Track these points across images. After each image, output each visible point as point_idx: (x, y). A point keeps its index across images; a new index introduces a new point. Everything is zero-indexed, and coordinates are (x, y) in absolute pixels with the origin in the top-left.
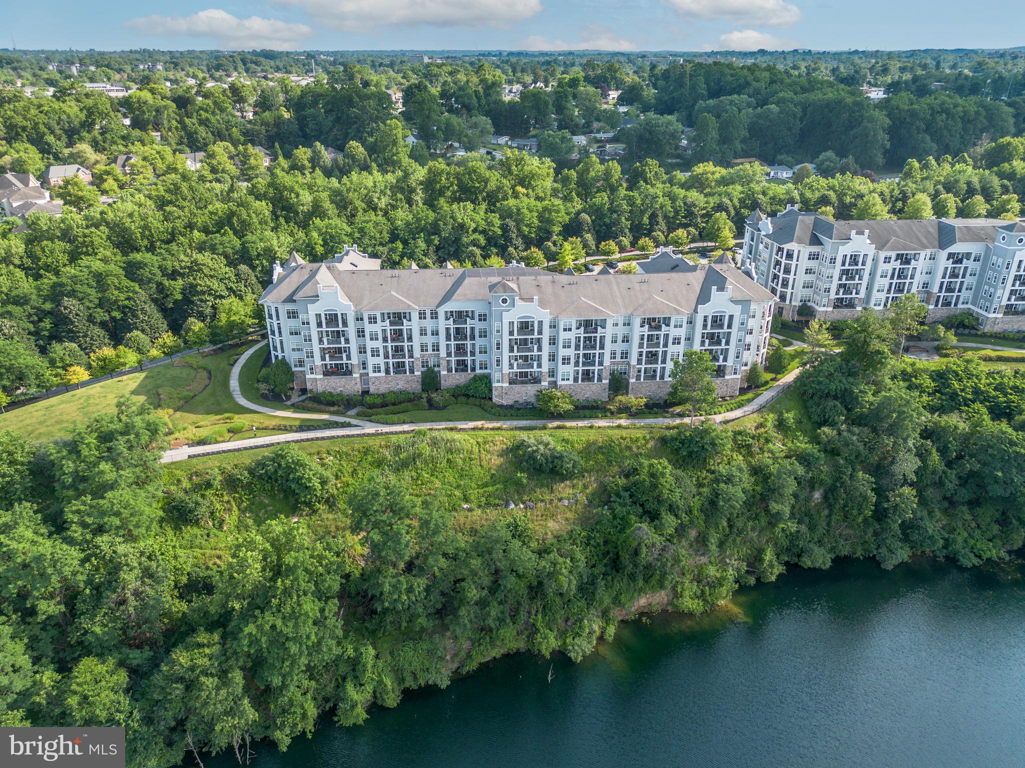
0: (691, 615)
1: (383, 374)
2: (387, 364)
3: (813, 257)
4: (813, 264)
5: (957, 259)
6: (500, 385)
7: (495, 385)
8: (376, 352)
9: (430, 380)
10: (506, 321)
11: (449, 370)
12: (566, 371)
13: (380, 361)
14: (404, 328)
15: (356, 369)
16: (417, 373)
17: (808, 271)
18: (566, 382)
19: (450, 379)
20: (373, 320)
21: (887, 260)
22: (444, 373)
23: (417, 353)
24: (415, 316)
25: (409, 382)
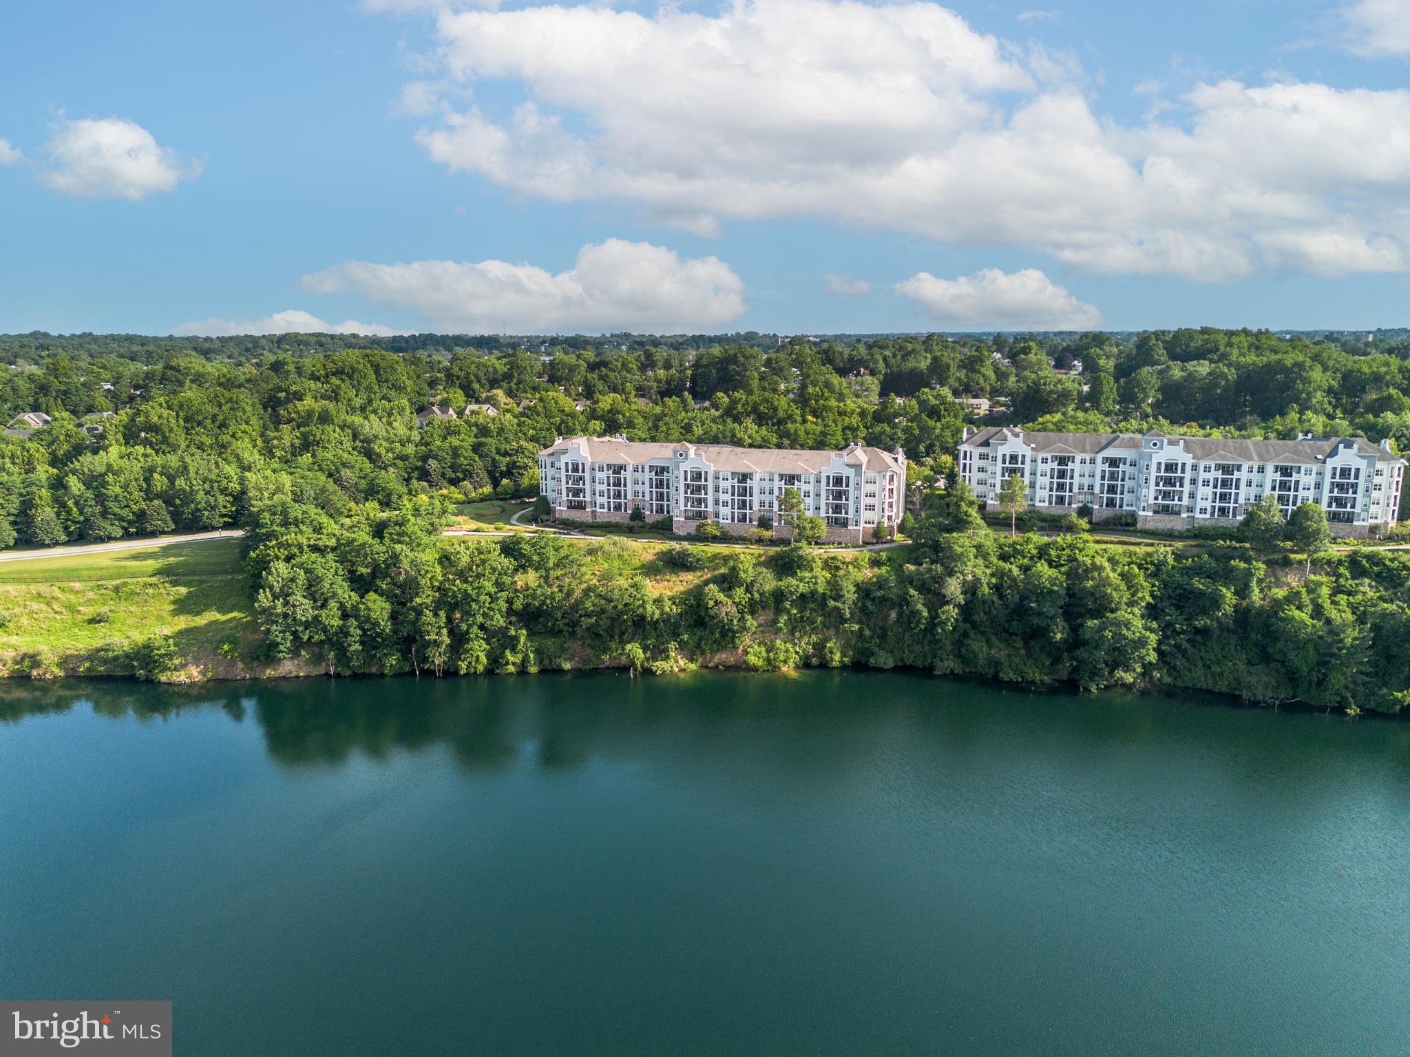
0: (755, 669)
1: (606, 510)
2: (609, 502)
3: (983, 457)
4: (983, 463)
5: (1113, 462)
6: (678, 519)
7: (675, 519)
8: (602, 494)
9: (637, 515)
10: (682, 470)
11: (652, 512)
12: (725, 511)
13: (604, 500)
14: (622, 476)
15: (588, 505)
16: (629, 512)
17: (981, 470)
18: (725, 521)
19: (650, 517)
20: (601, 469)
21: (1044, 461)
22: (648, 513)
23: (629, 496)
24: (630, 468)
25: (621, 517)
